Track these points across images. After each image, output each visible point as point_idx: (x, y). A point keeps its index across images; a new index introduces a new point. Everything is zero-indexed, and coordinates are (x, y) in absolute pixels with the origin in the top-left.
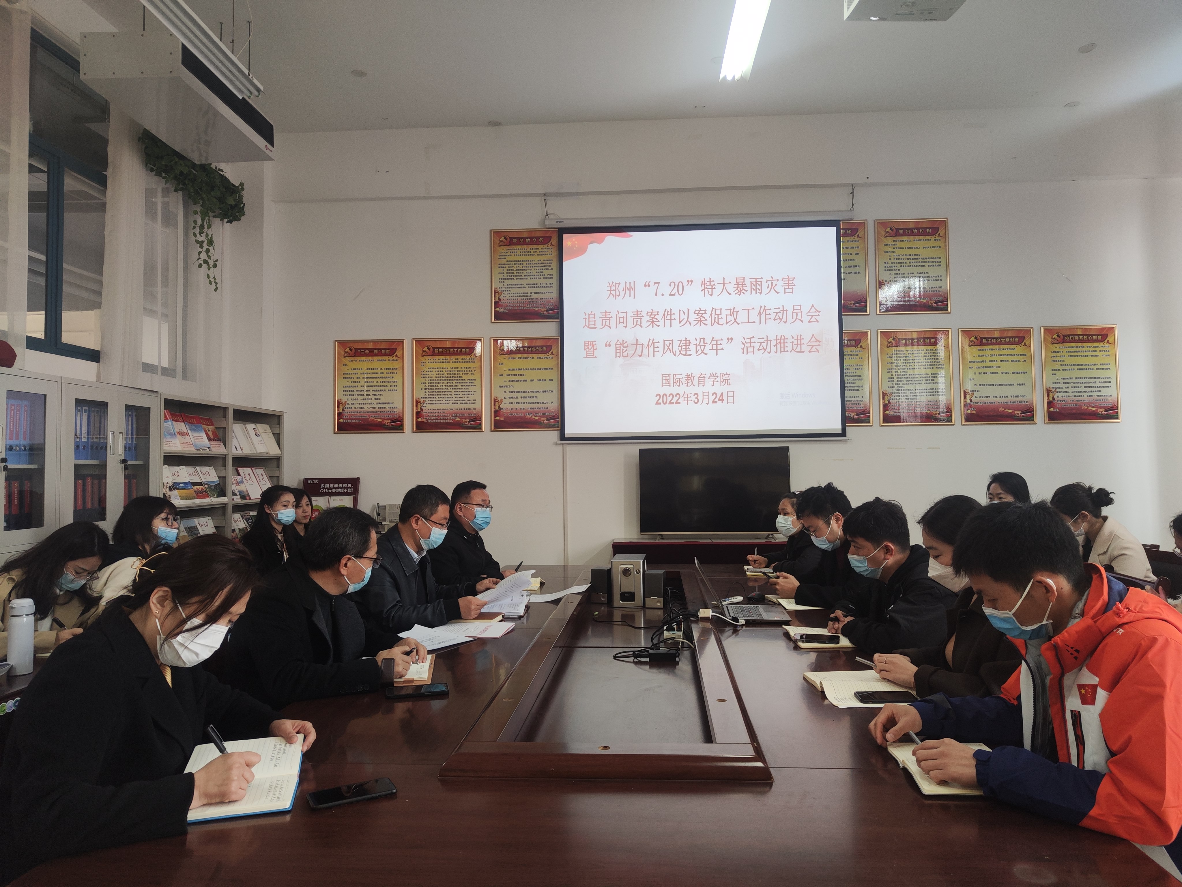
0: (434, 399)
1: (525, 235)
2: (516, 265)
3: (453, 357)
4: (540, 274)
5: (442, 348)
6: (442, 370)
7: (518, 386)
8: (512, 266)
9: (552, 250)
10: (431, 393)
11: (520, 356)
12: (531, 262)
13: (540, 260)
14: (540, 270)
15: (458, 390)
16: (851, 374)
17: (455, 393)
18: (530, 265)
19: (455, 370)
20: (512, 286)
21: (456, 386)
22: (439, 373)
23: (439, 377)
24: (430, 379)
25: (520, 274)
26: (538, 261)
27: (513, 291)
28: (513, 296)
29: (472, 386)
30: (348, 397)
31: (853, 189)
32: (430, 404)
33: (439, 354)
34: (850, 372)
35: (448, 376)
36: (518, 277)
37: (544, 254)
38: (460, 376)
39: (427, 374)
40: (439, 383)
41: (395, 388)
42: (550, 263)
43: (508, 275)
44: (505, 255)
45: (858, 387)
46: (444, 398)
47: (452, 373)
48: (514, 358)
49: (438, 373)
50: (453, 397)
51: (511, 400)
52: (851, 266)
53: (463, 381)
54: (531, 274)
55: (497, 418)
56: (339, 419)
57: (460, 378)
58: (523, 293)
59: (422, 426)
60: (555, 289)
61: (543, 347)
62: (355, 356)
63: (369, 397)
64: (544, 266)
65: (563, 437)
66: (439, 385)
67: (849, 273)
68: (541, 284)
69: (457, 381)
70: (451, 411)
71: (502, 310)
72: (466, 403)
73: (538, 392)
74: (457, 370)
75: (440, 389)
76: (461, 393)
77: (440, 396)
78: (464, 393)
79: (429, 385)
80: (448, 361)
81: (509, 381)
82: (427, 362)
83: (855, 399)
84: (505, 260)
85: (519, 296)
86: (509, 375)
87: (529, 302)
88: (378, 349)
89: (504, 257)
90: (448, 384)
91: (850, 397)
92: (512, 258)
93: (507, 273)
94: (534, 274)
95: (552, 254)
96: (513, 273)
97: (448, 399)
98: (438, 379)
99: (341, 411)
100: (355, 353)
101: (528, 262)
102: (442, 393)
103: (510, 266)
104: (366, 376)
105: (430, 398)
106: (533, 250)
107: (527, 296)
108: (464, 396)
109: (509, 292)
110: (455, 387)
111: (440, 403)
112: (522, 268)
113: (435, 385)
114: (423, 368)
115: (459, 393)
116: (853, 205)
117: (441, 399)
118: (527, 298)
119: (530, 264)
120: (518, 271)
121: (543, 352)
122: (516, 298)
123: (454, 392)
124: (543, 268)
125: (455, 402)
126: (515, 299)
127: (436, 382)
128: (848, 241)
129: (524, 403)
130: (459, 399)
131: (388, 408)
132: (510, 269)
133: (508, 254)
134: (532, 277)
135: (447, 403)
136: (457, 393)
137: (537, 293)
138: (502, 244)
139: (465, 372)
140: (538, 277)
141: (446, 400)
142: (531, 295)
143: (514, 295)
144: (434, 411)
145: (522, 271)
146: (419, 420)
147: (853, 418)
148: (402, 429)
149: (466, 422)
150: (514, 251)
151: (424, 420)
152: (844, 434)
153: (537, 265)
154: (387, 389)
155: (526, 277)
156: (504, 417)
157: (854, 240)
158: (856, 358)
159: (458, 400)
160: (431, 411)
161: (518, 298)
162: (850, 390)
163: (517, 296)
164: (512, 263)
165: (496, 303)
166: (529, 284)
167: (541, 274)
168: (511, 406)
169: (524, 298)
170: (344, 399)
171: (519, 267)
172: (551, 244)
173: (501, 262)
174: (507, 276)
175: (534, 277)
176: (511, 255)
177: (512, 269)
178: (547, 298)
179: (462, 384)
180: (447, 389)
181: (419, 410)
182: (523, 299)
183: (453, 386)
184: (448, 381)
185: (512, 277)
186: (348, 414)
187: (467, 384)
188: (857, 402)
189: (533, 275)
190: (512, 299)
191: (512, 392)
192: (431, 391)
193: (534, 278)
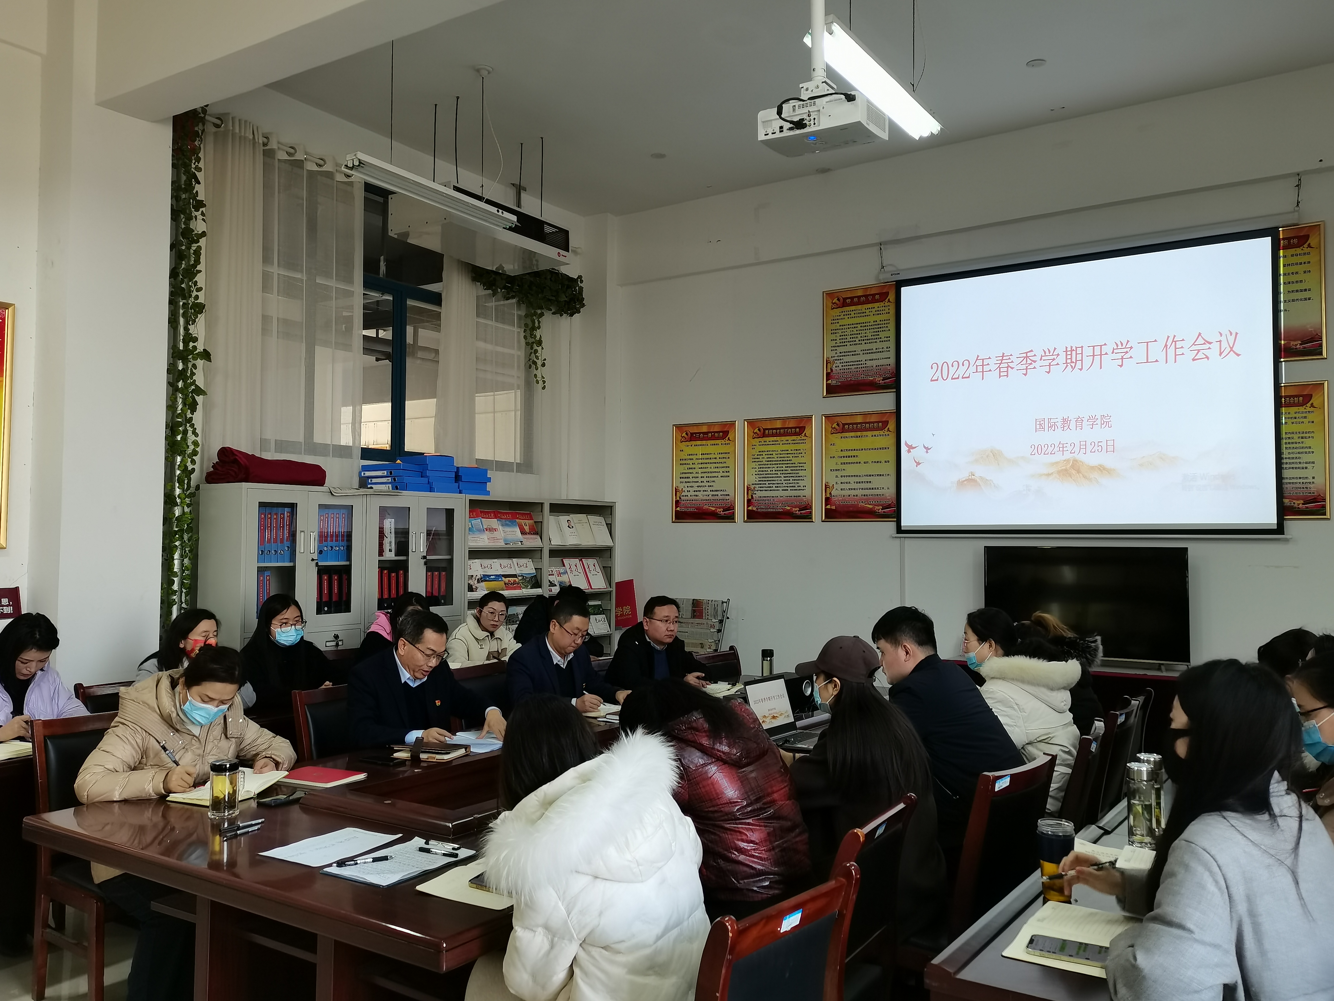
0: (765, 485)
1: (860, 293)
2: (850, 329)
3: (783, 438)
4: (875, 337)
5: (773, 429)
6: (771, 453)
7: (851, 470)
8: (845, 330)
9: (889, 307)
10: (762, 479)
11: (853, 434)
12: (866, 324)
13: (876, 321)
14: (876, 332)
15: (788, 475)
16: (1294, 445)
17: (785, 479)
18: (864, 328)
19: (785, 452)
20: (845, 354)
21: (786, 470)
22: (770, 456)
23: (769, 461)
24: (760, 463)
25: (854, 339)
26: (874, 322)
27: (846, 359)
28: (846, 365)
29: (802, 470)
30: (684, 484)
31: (1300, 180)
32: (760, 490)
33: (769, 436)
34: (1293, 443)
35: (778, 459)
36: (851, 343)
37: (880, 314)
38: (790, 459)
39: (757, 458)
40: (769, 468)
41: (728, 474)
42: (887, 323)
43: (841, 341)
44: (838, 319)
45: (1306, 463)
46: (774, 484)
47: (781, 456)
48: (847, 437)
49: (768, 456)
50: (782, 484)
51: (843, 486)
52: (1297, 291)
53: (794, 465)
54: (866, 338)
55: (828, 507)
56: (676, 507)
57: (790, 462)
58: (857, 361)
59: (753, 516)
60: (892, 354)
61: (878, 422)
62: (691, 441)
63: (703, 484)
64: (880, 328)
65: (899, 530)
66: (769, 470)
67: (1293, 300)
68: (876, 349)
69: (787, 465)
70: (781, 498)
71: (833, 382)
72: (796, 490)
73: (873, 475)
74: (787, 452)
75: (770, 474)
76: (791, 479)
77: (770, 482)
78: (794, 478)
79: (759, 470)
80: (777, 443)
81: (841, 464)
82: (758, 445)
83: (1301, 481)
84: (838, 325)
85: (853, 365)
86: (841, 457)
87: (863, 371)
88: (711, 432)
89: (837, 321)
90: (778, 469)
91: (1293, 478)
92: (847, 321)
93: (840, 339)
94: (868, 338)
95: (889, 313)
96: (846, 339)
97: (778, 485)
98: (768, 463)
99: (678, 499)
100: (691, 438)
101: (862, 325)
102: (772, 479)
103: (843, 331)
104: (700, 461)
105: (760, 484)
106: (869, 310)
107: (861, 364)
108: (794, 481)
109: (841, 361)
110: (785, 472)
111: (771, 490)
112: (856, 333)
113: (765, 469)
114: (753, 452)
115: (788, 479)
116: (1298, 202)
117: (771, 485)
118: (861, 366)
119: (865, 326)
120: (852, 336)
121: (878, 429)
122: (850, 367)
123: (784, 477)
124: (879, 330)
125: (785, 488)
126: (849, 369)
127: (766, 466)
128: (1292, 256)
129: (857, 489)
130: (789, 485)
131: (721, 495)
132: (843, 334)
133: (841, 317)
134: (867, 341)
135: (777, 490)
136: (787, 478)
137: (872, 360)
138: (835, 306)
139: (795, 455)
140: (873, 341)
141: (776, 487)
142: (866, 362)
143: (848, 364)
144: (765, 499)
145: (856, 336)
146: (750, 508)
147: (1299, 508)
148: (734, 519)
149: (796, 510)
150: (848, 313)
151: (755, 509)
152: (1280, 529)
153: (873, 327)
154: (720, 475)
155: (860, 342)
156: (835, 505)
157: (1302, 252)
158: (1303, 422)
159: (788, 487)
160: (762, 499)
161: (852, 367)
162: (1293, 468)
163: (851, 365)
164: (845, 327)
165: (828, 374)
166: (864, 350)
167: (877, 337)
168: (843, 493)
169: (858, 366)
170: (681, 486)
171: (853, 331)
172: (889, 301)
173: (833, 327)
174: (840, 343)
175: (869, 341)
176: (844, 319)
177: (845, 334)
178: (883, 365)
179: (792, 468)
180: (777, 474)
181: (750, 498)
182: (857, 368)
183: (783, 470)
184: (778, 466)
185: (845, 344)
186: (685, 502)
187: (797, 468)
188: (1304, 486)
189: (868, 340)
190: (845, 369)
191: (844, 476)
192: (761, 476)
193: (870, 343)
